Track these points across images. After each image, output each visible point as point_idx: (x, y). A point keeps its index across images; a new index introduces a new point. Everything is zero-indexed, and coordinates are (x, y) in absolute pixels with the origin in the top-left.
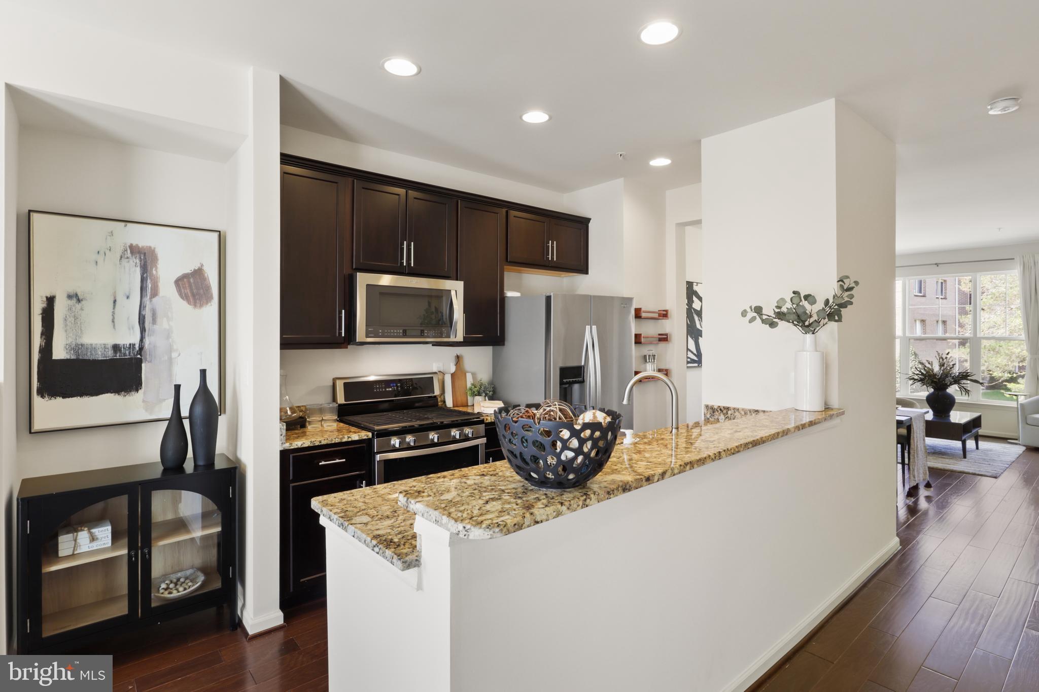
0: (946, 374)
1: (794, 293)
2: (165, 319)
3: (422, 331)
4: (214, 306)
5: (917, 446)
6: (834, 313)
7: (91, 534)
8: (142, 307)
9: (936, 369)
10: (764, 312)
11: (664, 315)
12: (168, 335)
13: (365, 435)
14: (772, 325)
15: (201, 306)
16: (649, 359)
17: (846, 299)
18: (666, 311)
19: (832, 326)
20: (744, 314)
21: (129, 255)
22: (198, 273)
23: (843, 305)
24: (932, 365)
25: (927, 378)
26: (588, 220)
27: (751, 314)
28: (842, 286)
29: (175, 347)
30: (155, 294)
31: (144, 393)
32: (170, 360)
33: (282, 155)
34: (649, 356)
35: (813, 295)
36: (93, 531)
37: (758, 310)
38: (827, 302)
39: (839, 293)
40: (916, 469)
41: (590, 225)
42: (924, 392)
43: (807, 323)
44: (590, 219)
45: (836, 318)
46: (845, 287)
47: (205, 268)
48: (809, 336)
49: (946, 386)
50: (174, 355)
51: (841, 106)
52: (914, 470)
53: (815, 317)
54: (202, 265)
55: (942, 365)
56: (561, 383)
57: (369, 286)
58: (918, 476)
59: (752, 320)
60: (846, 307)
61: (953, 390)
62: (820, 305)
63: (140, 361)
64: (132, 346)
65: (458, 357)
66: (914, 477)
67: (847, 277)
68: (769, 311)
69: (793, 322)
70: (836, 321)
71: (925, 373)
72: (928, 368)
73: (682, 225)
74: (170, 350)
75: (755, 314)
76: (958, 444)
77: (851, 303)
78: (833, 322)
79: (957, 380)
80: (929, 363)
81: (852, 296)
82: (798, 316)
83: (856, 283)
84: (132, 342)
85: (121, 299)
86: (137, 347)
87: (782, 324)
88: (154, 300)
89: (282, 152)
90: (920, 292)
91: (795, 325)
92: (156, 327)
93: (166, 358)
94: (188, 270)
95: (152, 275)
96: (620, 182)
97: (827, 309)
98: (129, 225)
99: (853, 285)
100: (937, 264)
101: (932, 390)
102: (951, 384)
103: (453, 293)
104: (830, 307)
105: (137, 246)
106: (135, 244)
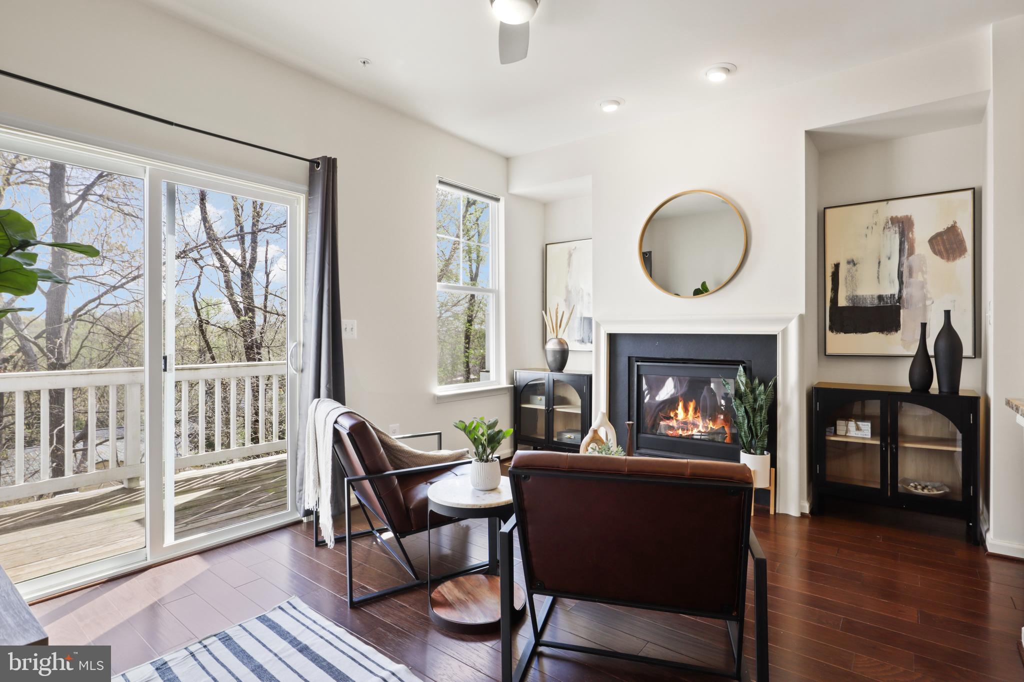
2: (920, 273)
4: (967, 259)
7: (857, 425)
8: (900, 265)
12: (923, 286)
15: (954, 259)
21: (890, 225)
22: (952, 230)
29: (929, 296)
30: (911, 252)
31: (903, 334)
32: (925, 306)
36: (859, 423)
47: (958, 225)
50: (928, 303)
54: (955, 223)
63: (899, 308)
64: (893, 296)
74: (925, 298)
84: (892, 292)
85: (884, 260)
86: (897, 296)
88: (911, 258)
92: (912, 280)
93: (921, 305)
94: (942, 229)
95: (908, 238)
98: (890, 202)
105: (897, 217)
106: (894, 216)
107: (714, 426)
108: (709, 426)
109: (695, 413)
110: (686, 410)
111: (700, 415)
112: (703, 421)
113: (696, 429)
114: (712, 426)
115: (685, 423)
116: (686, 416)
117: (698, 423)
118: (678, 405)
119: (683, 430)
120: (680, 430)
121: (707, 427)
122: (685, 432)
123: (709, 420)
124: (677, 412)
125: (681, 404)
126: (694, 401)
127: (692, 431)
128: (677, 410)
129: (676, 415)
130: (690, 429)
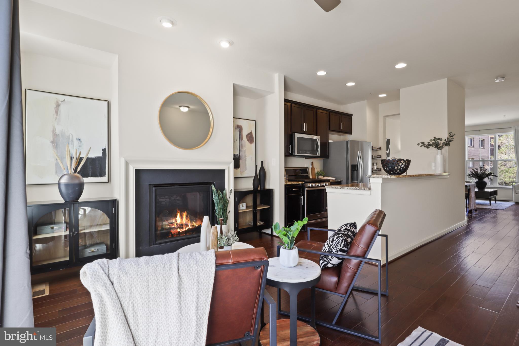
0: (483, 173)
1: (434, 138)
2: (244, 147)
3: (306, 152)
4: (254, 144)
5: (472, 195)
6: (447, 143)
7: (242, 204)
8: (240, 143)
9: (479, 171)
10: (425, 144)
11: (380, 148)
12: (245, 151)
13: (302, 182)
14: (428, 148)
15: (252, 143)
16: (375, 164)
17: (451, 139)
18: (380, 147)
19: (447, 148)
20: (418, 144)
21: (237, 128)
22: (251, 133)
23: (451, 141)
24: (477, 170)
25: (475, 175)
26: (352, 115)
27: (421, 144)
28: (450, 135)
29: (246, 156)
30: (242, 139)
31: (240, 169)
32: (245, 159)
33: (285, 99)
34: (375, 163)
35: (440, 138)
36: (243, 204)
37: (423, 143)
38: (445, 140)
39: (449, 137)
40: (471, 203)
41: (352, 117)
42: (475, 180)
43: (439, 147)
44: (353, 115)
45: (448, 145)
46: (451, 136)
47: (252, 132)
48: (439, 151)
49: (484, 178)
50: (246, 158)
51: (449, 81)
52: (471, 204)
53: (441, 145)
54: (252, 131)
55: (481, 170)
56: (352, 170)
57: (298, 138)
58: (472, 207)
59: (421, 146)
60: (451, 142)
61: (486, 180)
62: (443, 141)
63: (239, 159)
65: (312, 163)
66: (471, 206)
67: (452, 133)
68: (426, 143)
69: (434, 147)
70: (448, 146)
71: (474, 173)
72: (476, 171)
73: (385, 117)
74: (245, 156)
75: (422, 145)
76: (488, 202)
77: (453, 140)
78: (447, 147)
79: (487, 176)
80: (476, 169)
81: (453, 138)
82: (436, 145)
83: (455, 134)
84: (238, 154)
85: (235, 141)
86: (239, 155)
87: (431, 147)
88: (242, 141)
89: (285, 98)
90: (471, 145)
91: (435, 147)
92: (242, 149)
93: (244, 159)
94: (249, 132)
95: (241, 134)
96: (365, 102)
97: (445, 142)
98: (237, 119)
99: (453, 135)
100: (479, 130)
101: (477, 180)
102: (485, 177)
103: (318, 140)
104: (446, 142)
105: (238, 125)
106: (238, 124)
107: (196, 225)
108: (194, 225)
109: (187, 219)
110: (182, 217)
111: (189, 220)
112: (191, 223)
113: (187, 227)
114: (195, 225)
115: (182, 225)
116: (182, 221)
117: (188, 224)
118: (177, 215)
119: (180, 228)
120: (179, 229)
121: (193, 226)
122: (182, 229)
123: (194, 222)
124: (177, 219)
125: (179, 214)
126: (186, 212)
127: (185, 228)
128: (177, 218)
129: (176, 221)
130: (184, 228)
